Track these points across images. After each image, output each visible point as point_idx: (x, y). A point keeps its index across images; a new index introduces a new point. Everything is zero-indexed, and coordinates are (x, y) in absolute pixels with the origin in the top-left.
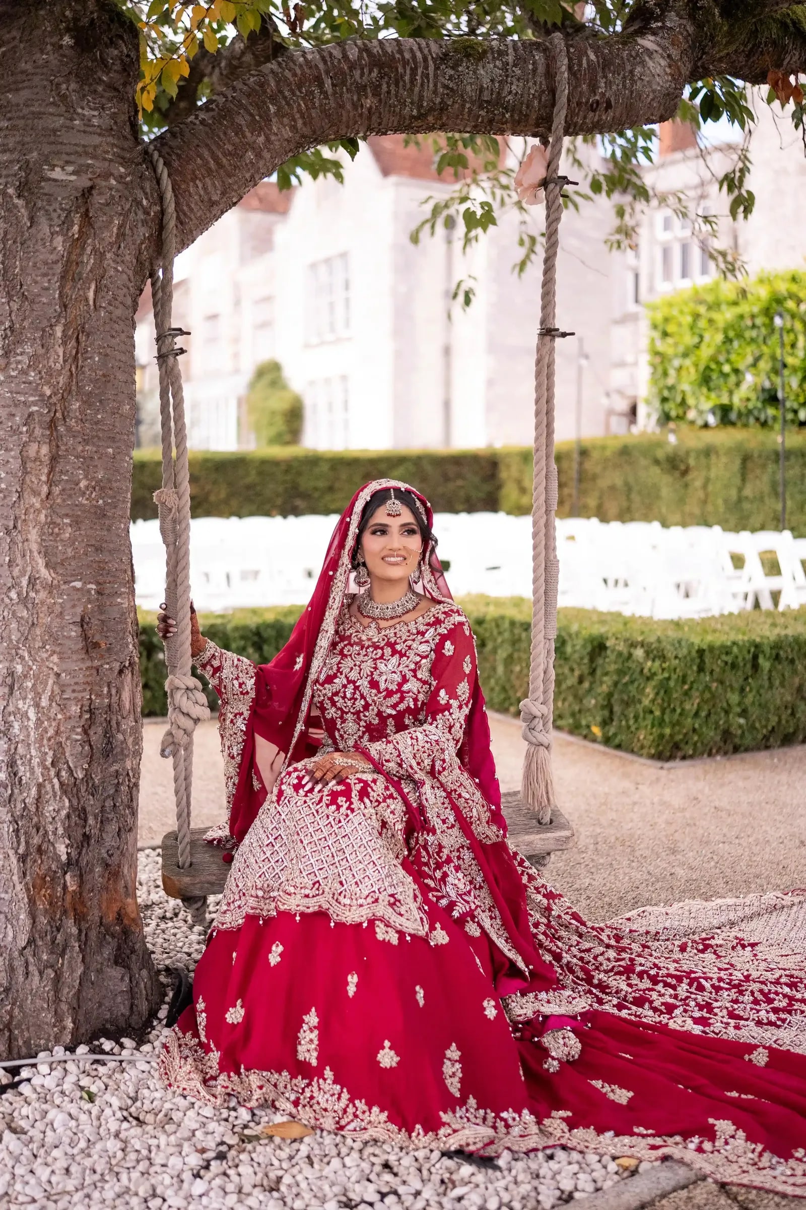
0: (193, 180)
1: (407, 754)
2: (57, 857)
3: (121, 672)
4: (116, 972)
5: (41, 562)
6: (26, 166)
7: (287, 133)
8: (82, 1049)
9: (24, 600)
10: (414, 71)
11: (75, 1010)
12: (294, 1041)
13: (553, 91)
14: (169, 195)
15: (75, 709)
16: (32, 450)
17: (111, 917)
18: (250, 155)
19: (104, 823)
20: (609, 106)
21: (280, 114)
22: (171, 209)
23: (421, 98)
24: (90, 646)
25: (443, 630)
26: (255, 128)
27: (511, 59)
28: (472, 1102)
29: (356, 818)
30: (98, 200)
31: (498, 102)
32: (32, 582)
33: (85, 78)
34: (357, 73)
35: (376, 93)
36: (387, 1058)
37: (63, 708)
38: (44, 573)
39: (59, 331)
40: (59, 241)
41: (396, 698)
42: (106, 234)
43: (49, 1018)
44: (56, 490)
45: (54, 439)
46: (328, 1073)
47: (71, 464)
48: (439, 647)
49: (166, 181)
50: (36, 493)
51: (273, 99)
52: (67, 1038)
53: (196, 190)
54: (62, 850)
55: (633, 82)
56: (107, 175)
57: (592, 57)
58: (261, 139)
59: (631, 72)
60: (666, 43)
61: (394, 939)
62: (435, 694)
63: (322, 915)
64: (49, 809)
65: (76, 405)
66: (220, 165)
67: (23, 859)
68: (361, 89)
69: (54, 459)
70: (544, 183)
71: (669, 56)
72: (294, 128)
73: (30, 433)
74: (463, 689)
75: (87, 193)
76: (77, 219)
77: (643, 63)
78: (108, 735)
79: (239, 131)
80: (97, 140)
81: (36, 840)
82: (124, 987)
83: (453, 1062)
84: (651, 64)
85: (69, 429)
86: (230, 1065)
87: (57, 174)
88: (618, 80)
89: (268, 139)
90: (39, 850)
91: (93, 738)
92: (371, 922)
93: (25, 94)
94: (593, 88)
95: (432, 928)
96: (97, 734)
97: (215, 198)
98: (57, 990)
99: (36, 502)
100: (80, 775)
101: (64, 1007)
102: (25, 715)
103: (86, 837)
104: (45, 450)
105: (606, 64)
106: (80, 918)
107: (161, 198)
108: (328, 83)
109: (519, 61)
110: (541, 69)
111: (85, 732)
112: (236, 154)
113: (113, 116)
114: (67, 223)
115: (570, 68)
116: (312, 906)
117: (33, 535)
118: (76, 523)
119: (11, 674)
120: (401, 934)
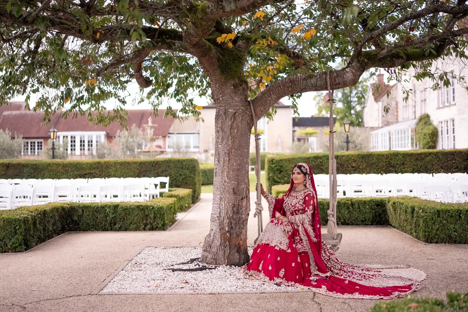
0: (258, 107)
1: (297, 219)
2: (226, 230)
3: (242, 199)
4: (237, 254)
5: (226, 178)
6: (225, 110)
7: (275, 97)
8: (228, 266)
9: (223, 185)
10: (298, 82)
11: (228, 259)
12: (259, 266)
13: (326, 82)
14: (253, 111)
15: (231, 204)
16: (225, 158)
17: (237, 244)
18: (268, 102)
19: (236, 226)
20: (339, 84)
21: (273, 93)
22: (253, 113)
23: (300, 87)
24: (235, 193)
25: (306, 194)
26: (268, 96)
27: (318, 77)
28: (284, 279)
29: (278, 228)
30: (237, 114)
31: (316, 86)
32: (225, 181)
33: (236, 93)
34: (287, 84)
35: (291, 87)
36: (270, 268)
37: (229, 204)
38: (227, 180)
39: (230, 137)
40: (230, 122)
41: (294, 207)
42: (238, 120)
43: (223, 259)
44: (230, 165)
45: (229, 156)
46: (262, 271)
47: (232, 161)
48: (305, 198)
49: (252, 109)
50: (226, 166)
51: (272, 91)
52: (226, 264)
53: (258, 109)
54: (227, 229)
55: (344, 78)
56: (239, 110)
57: (335, 75)
58: (270, 99)
59: (343, 77)
60: (352, 69)
61: (278, 249)
62: (305, 208)
63: (268, 244)
64: (225, 221)
65: (233, 150)
66: (263, 104)
67: (220, 230)
68: (288, 87)
69: (229, 160)
70: (329, 100)
71: (352, 72)
72: (276, 96)
73: (225, 155)
74: (311, 207)
75: (235, 113)
76: (233, 118)
77: (346, 74)
78: (238, 209)
79: (266, 97)
80: (237, 103)
81: (222, 226)
82: (238, 257)
83: (283, 271)
84: (347, 74)
85: (232, 155)
86: (249, 269)
87: (230, 110)
88: (340, 79)
89: (271, 98)
90: (223, 228)
91: (234, 210)
92: (275, 246)
93: (226, 97)
94: (335, 81)
95: (288, 249)
96: (235, 209)
97: (263, 110)
98: (224, 254)
99: (226, 167)
100: (231, 216)
101: (226, 258)
102: (222, 205)
103: (232, 227)
104: (228, 158)
105: (337, 76)
106: (229, 242)
107: (251, 111)
108: (282, 87)
109: (320, 77)
110: (324, 78)
111: (233, 208)
112: (266, 102)
113: (241, 99)
114: (231, 119)
115: (330, 77)
116: (267, 243)
117: (225, 173)
118: (233, 171)
119: (221, 197)
120: (280, 248)
